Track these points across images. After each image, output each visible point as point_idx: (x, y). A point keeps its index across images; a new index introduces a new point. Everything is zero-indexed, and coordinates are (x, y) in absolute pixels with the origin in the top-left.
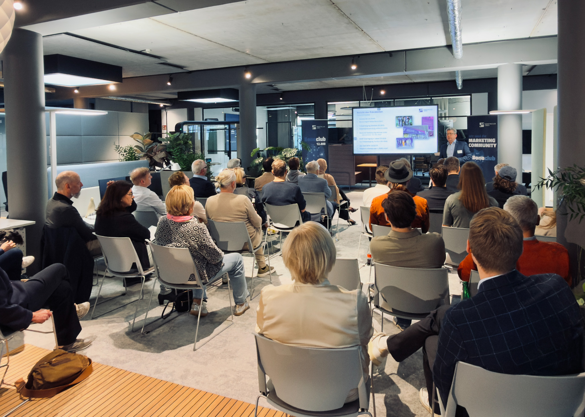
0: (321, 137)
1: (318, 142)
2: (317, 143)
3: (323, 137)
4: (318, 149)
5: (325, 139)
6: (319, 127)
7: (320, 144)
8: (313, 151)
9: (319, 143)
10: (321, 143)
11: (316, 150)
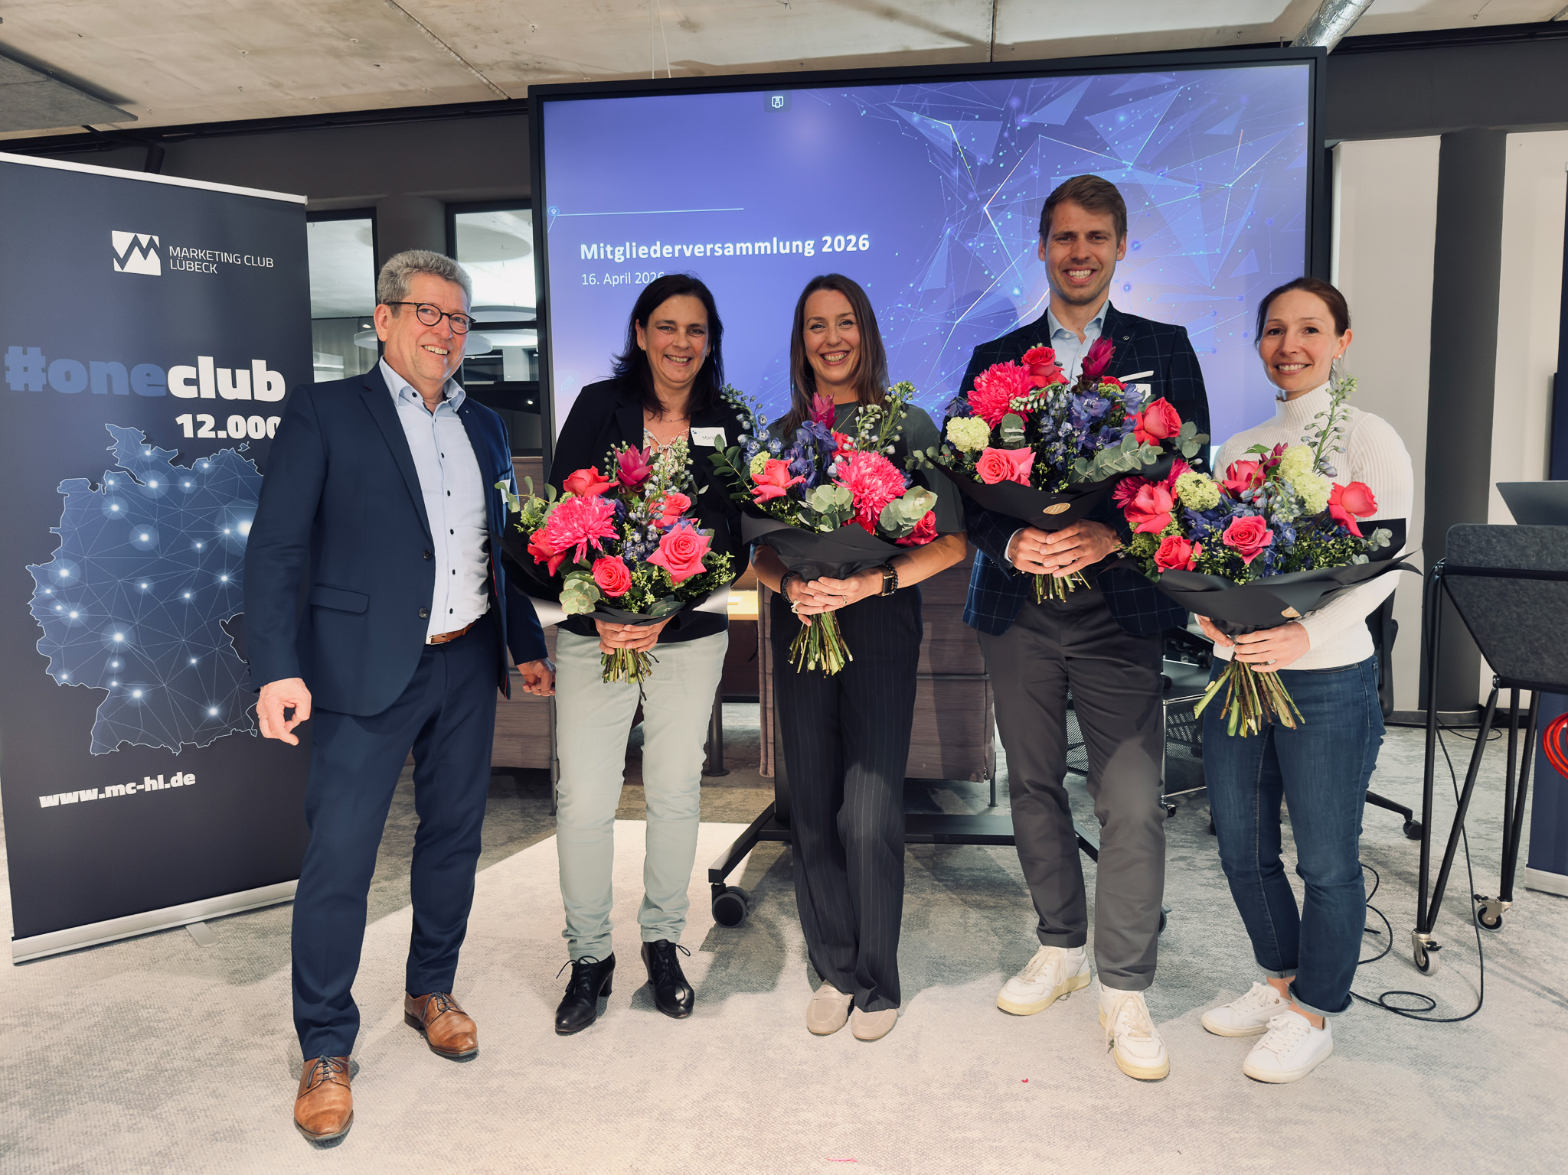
0: (234, 359)
1: (196, 406)
2: (185, 420)
3: (259, 365)
4: (199, 477)
5: (278, 380)
6: (194, 260)
7: (220, 425)
8: (130, 491)
9: (209, 420)
10: (233, 420)
11: (173, 480)
